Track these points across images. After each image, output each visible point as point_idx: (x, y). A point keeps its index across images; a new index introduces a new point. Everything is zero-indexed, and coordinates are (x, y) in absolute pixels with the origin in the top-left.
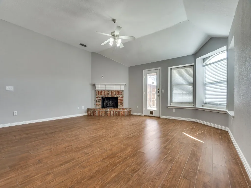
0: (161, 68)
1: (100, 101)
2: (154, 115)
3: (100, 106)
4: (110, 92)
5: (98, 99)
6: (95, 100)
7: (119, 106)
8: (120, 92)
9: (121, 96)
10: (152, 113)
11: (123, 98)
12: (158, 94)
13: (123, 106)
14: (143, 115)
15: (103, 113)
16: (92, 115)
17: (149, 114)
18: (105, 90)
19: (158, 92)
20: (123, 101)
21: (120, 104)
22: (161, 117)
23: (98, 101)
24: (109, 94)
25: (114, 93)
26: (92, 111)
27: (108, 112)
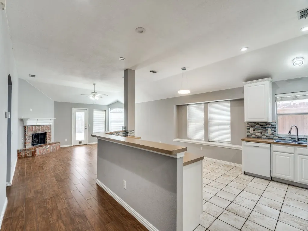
0: (88, 109)
1: (30, 139)
2: (82, 144)
3: (30, 144)
4: (40, 128)
5: (28, 137)
6: (22, 138)
7: (48, 141)
8: (48, 127)
9: (50, 131)
10: (80, 142)
11: (51, 132)
12: (86, 127)
13: (51, 141)
14: (73, 146)
15: (44, 151)
16: (31, 155)
17: (78, 144)
18: (37, 125)
19: (86, 126)
20: (51, 136)
21: (49, 139)
22: (88, 144)
23: (28, 139)
24: (39, 130)
25: (44, 128)
26: (28, 152)
27: (47, 148)
